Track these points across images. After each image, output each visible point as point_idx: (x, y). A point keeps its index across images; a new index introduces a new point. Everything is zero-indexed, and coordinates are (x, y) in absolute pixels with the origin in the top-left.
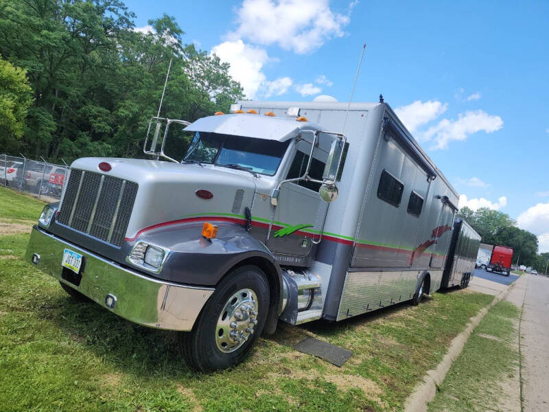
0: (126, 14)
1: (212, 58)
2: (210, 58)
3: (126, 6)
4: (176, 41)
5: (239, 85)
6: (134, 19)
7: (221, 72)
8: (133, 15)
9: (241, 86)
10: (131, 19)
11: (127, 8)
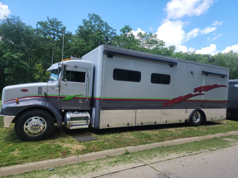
0: (112, 31)
1: (149, 34)
2: (149, 35)
3: (112, 28)
4: (130, 34)
5: (163, 41)
6: (115, 31)
7: (154, 39)
8: (115, 30)
9: (164, 42)
10: (115, 32)
11: (113, 29)
